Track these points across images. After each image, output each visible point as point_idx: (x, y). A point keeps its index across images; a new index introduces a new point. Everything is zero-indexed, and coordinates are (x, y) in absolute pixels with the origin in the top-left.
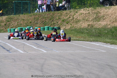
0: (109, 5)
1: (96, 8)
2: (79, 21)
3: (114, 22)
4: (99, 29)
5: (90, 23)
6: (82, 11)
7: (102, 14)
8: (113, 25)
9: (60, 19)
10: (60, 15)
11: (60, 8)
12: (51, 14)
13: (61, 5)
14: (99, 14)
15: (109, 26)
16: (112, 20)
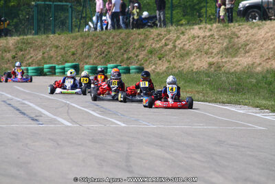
0: (260, 19)
1: (230, 24)
2: (188, 54)
3: (269, 59)
5: (214, 60)
6: (196, 30)
7: (244, 38)
8: (268, 67)
9: (143, 47)
10: (143, 37)
11: (145, 22)
12: (123, 35)
13: (145, 14)
14: (236, 40)
15: (259, 69)
16: (267, 53)
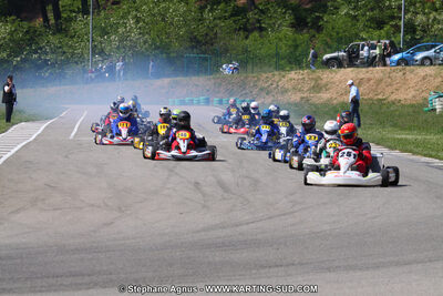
0: (337, 67)
2: (286, 91)
4: (315, 106)
5: (305, 95)
6: (293, 75)
7: (325, 80)
8: (342, 100)
9: (256, 86)
10: (256, 79)
14: (320, 81)
15: (334, 101)
16: (341, 91)
